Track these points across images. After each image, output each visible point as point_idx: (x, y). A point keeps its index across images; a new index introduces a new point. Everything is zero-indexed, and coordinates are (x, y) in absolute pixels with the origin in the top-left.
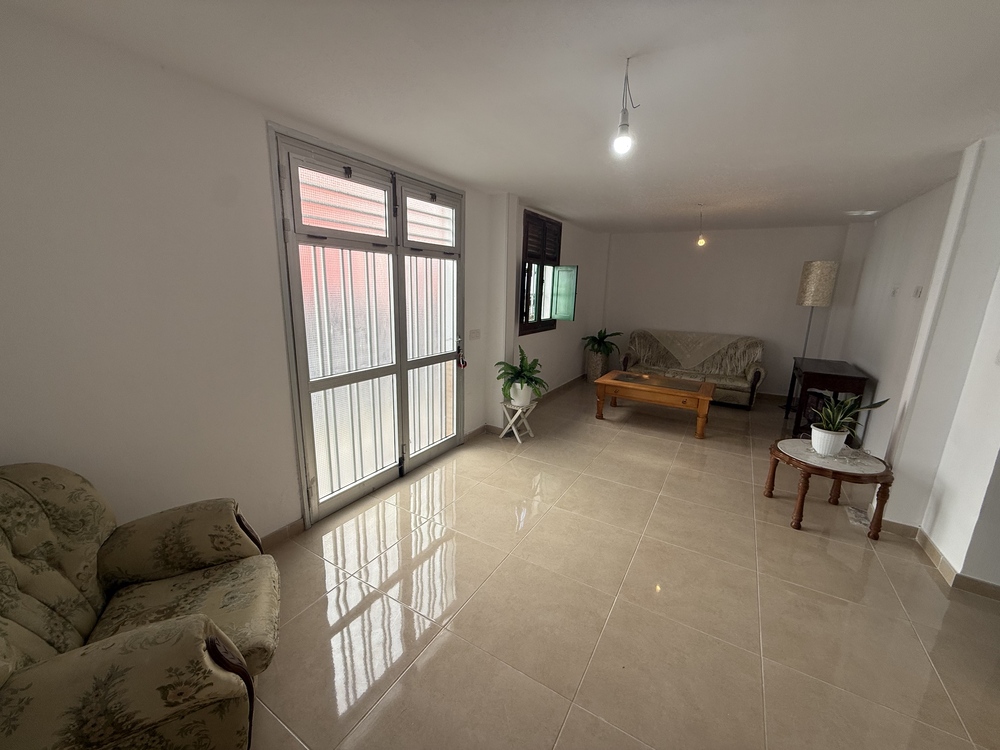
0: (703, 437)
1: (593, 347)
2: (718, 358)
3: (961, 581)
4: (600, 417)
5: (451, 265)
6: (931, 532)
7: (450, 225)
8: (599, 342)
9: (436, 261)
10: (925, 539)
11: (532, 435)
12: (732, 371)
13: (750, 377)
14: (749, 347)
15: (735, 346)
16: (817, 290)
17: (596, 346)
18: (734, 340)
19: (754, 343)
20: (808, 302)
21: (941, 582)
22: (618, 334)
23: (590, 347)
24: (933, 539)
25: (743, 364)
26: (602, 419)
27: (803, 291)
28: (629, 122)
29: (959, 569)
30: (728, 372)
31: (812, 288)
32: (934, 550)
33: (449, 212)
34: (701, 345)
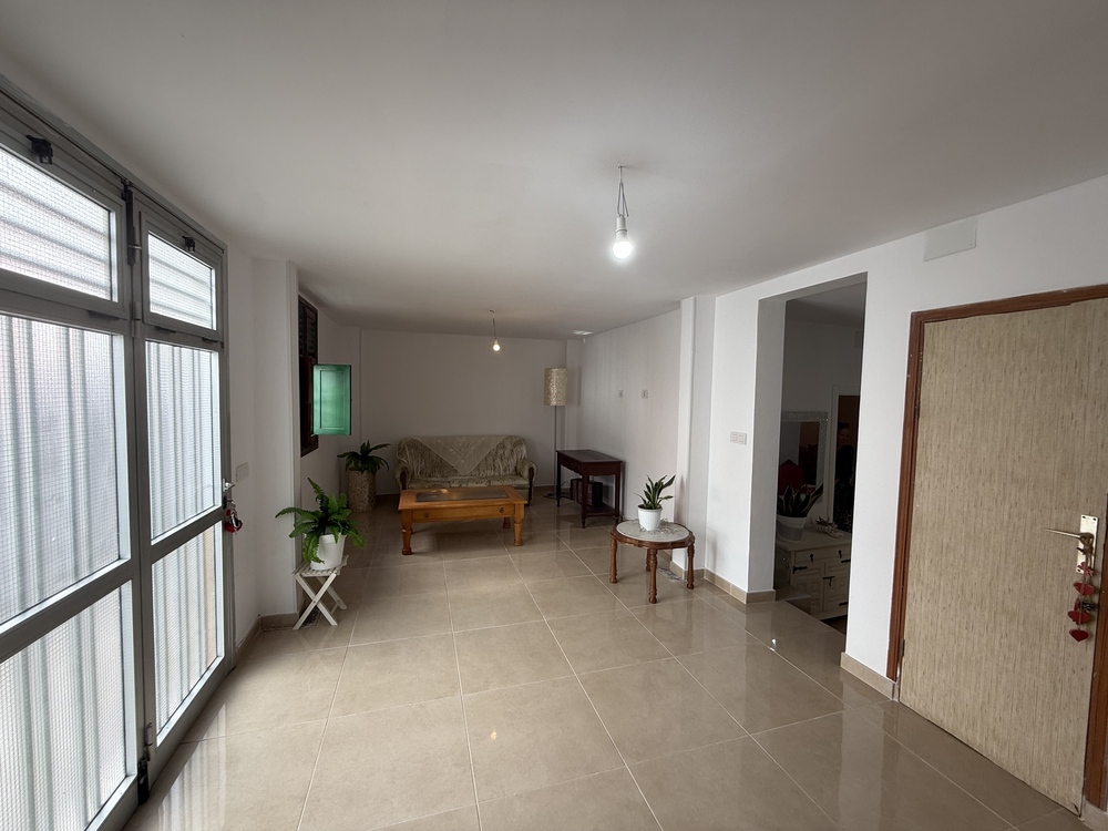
0: (522, 543)
1: (356, 464)
2: (490, 461)
3: (750, 596)
4: (408, 552)
5: (208, 360)
6: (714, 569)
7: (209, 296)
8: (363, 459)
9: (186, 352)
10: (713, 576)
11: (344, 607)
12: (505, 470)
13: (526, 474)
14: (515, 445)
15: (502, 446)
16: (558, 392)
17: (360, 465)
18: (500, 440)
19: (519, 442)
20: (554, 403)
21: (736, 603)
22: (385, 445)
23: (352, 465)
24: (717, 574)
25: (512, 462)
26: (412, 554)
27: (547, 393)
28: (627, 228)
29: (745, 589)
30: (502, 472)
31: (554, 390)
32: (722, 581)
33: (205, 273)
34: (473, 448)
